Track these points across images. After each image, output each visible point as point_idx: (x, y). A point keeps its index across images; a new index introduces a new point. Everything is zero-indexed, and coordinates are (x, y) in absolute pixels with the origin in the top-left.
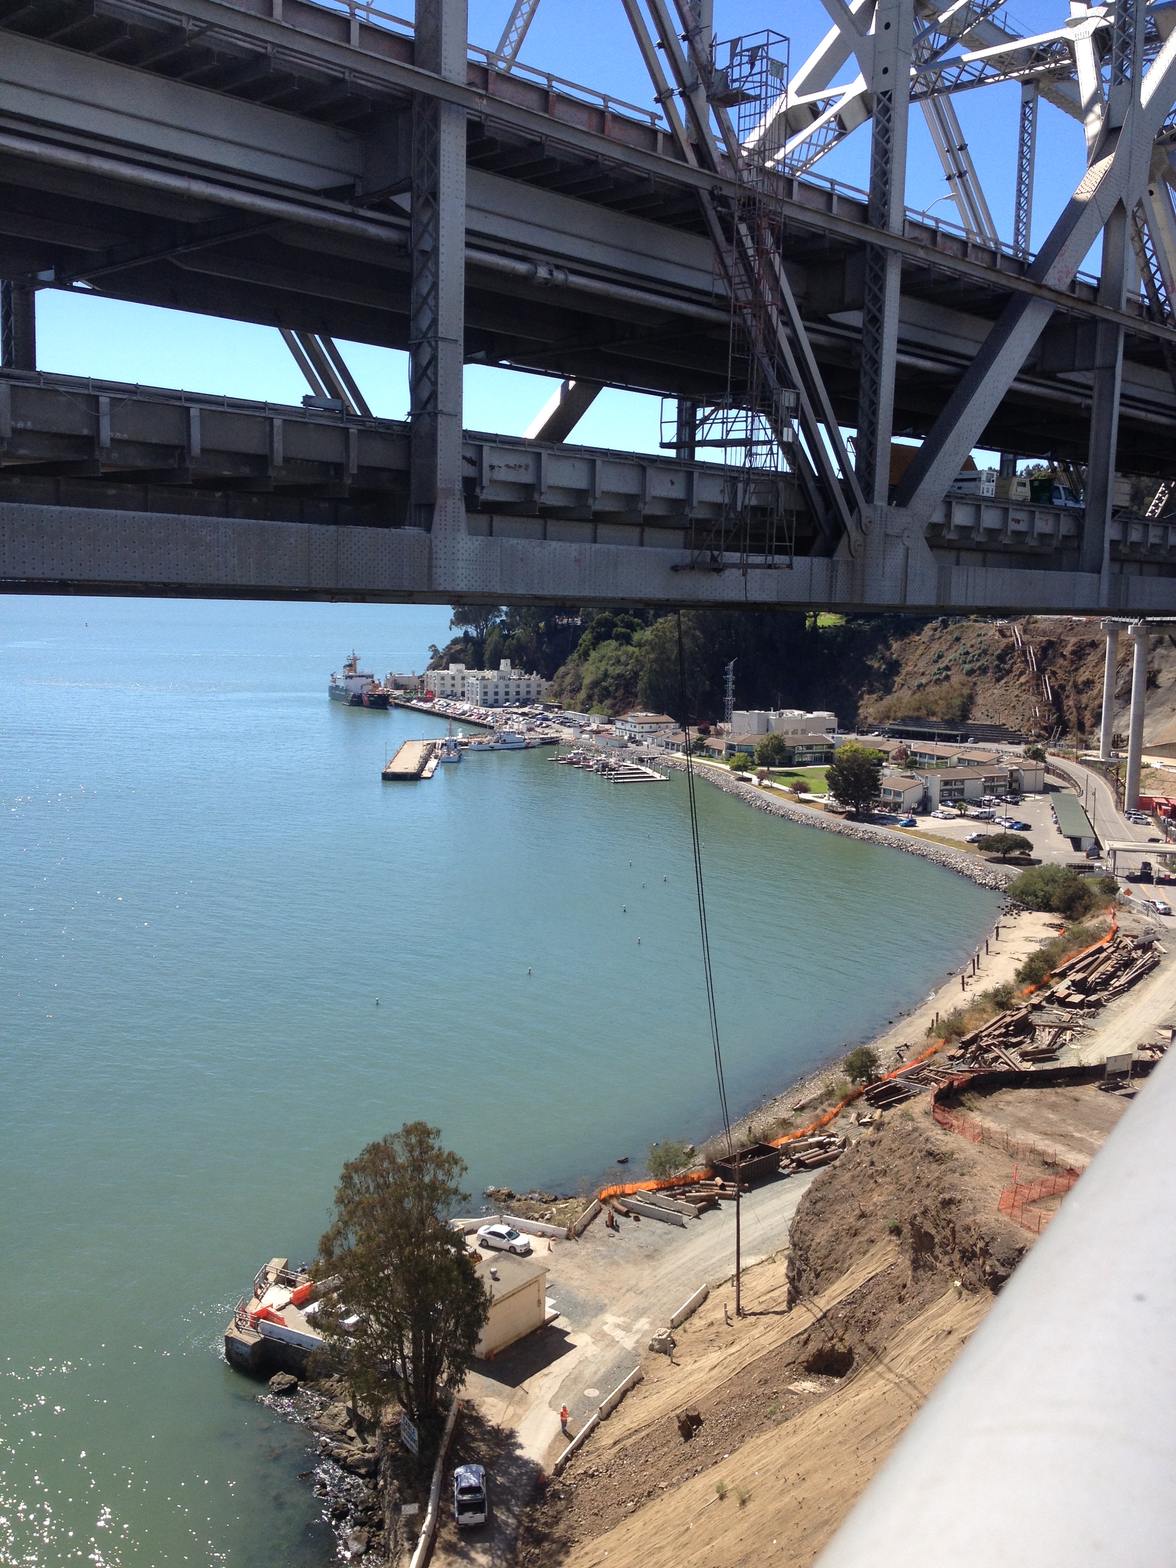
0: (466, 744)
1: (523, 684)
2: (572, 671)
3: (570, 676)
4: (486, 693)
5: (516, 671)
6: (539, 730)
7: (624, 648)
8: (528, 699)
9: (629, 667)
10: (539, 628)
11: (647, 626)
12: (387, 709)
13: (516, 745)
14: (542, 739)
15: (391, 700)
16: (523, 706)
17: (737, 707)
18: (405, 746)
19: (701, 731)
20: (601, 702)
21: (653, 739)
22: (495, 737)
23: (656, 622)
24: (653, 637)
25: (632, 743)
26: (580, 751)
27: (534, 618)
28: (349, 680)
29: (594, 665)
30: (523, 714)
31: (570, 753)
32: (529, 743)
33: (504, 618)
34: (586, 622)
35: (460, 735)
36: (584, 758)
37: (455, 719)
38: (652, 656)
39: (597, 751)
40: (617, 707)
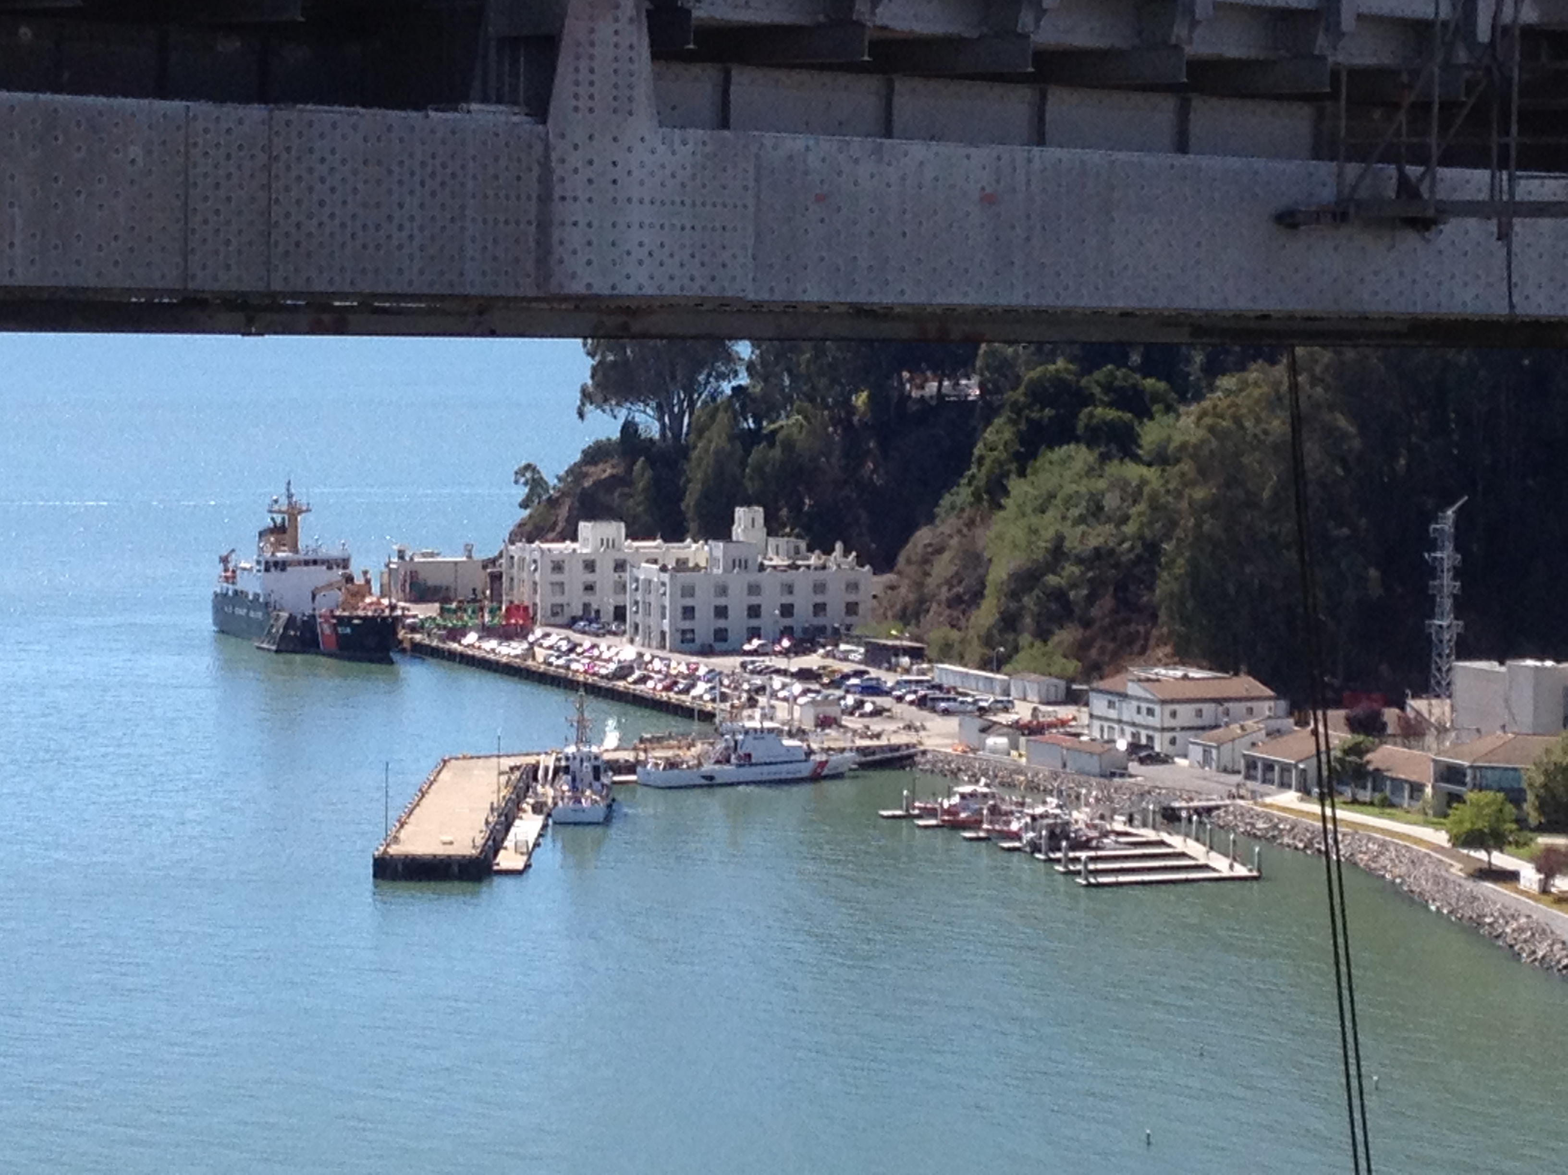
0: (631, 768)
1: (802, 581)
2: (954, 542)
3: (946, 556)
4: (689, 612)
5: (782, 542)
6: (853, 722)
7: (1113, 468)
8: (821, 630)
9: (1130, 529)
10: (851, 410)
11: (1183, 399)
12: (391, 662)
13: (784, 771)
14: (862, 751)
15: (401, 634)
16: (801, 648)
17: (1465, 651)
18: (445, 775)
19: (1354, 725)
20: (1043, 635)
21: (1206, 751)
22: (720, 746)
23: (1212, 388)
24: (1202, 433)
25: (1142, 761)
26: (981, 789)
27: (834, 381)
28: (274, 573)
29: (1023, 522)
30: (804, 675)
31: (949, 794)
32: (823, 764)
33: (744, 380)
34: (998, 390)
35: (612, 739)
36: (994, 810)
37: (593, 690)
38: (1199, 494)
39: (1033, 787)
40: (1093, 653)
